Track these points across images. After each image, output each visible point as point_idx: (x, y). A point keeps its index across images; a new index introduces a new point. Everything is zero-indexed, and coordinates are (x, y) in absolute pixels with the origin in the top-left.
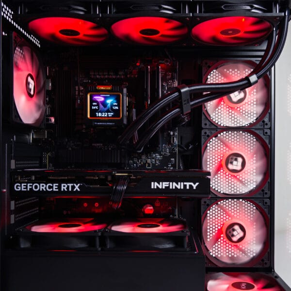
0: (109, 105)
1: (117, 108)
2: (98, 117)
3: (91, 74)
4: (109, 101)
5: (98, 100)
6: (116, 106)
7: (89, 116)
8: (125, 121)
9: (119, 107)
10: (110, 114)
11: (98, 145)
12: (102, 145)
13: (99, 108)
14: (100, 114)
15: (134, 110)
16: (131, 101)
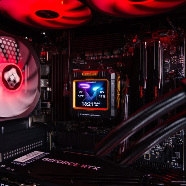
0: (95, 94)
1: (104, 96)
2: (84, 106)
3: (86, 55)
4: (95, 89)
5: (84, 88)
6: (102, 94)
7: (74, 106)
8: (113, 113)
9: (106, 96)
10: (96, 103)
11: (93, 128)
12: (97, 128)
13: (84, 96)
14: (86, 103)
15: (127, 96)
16: (124, 85)
